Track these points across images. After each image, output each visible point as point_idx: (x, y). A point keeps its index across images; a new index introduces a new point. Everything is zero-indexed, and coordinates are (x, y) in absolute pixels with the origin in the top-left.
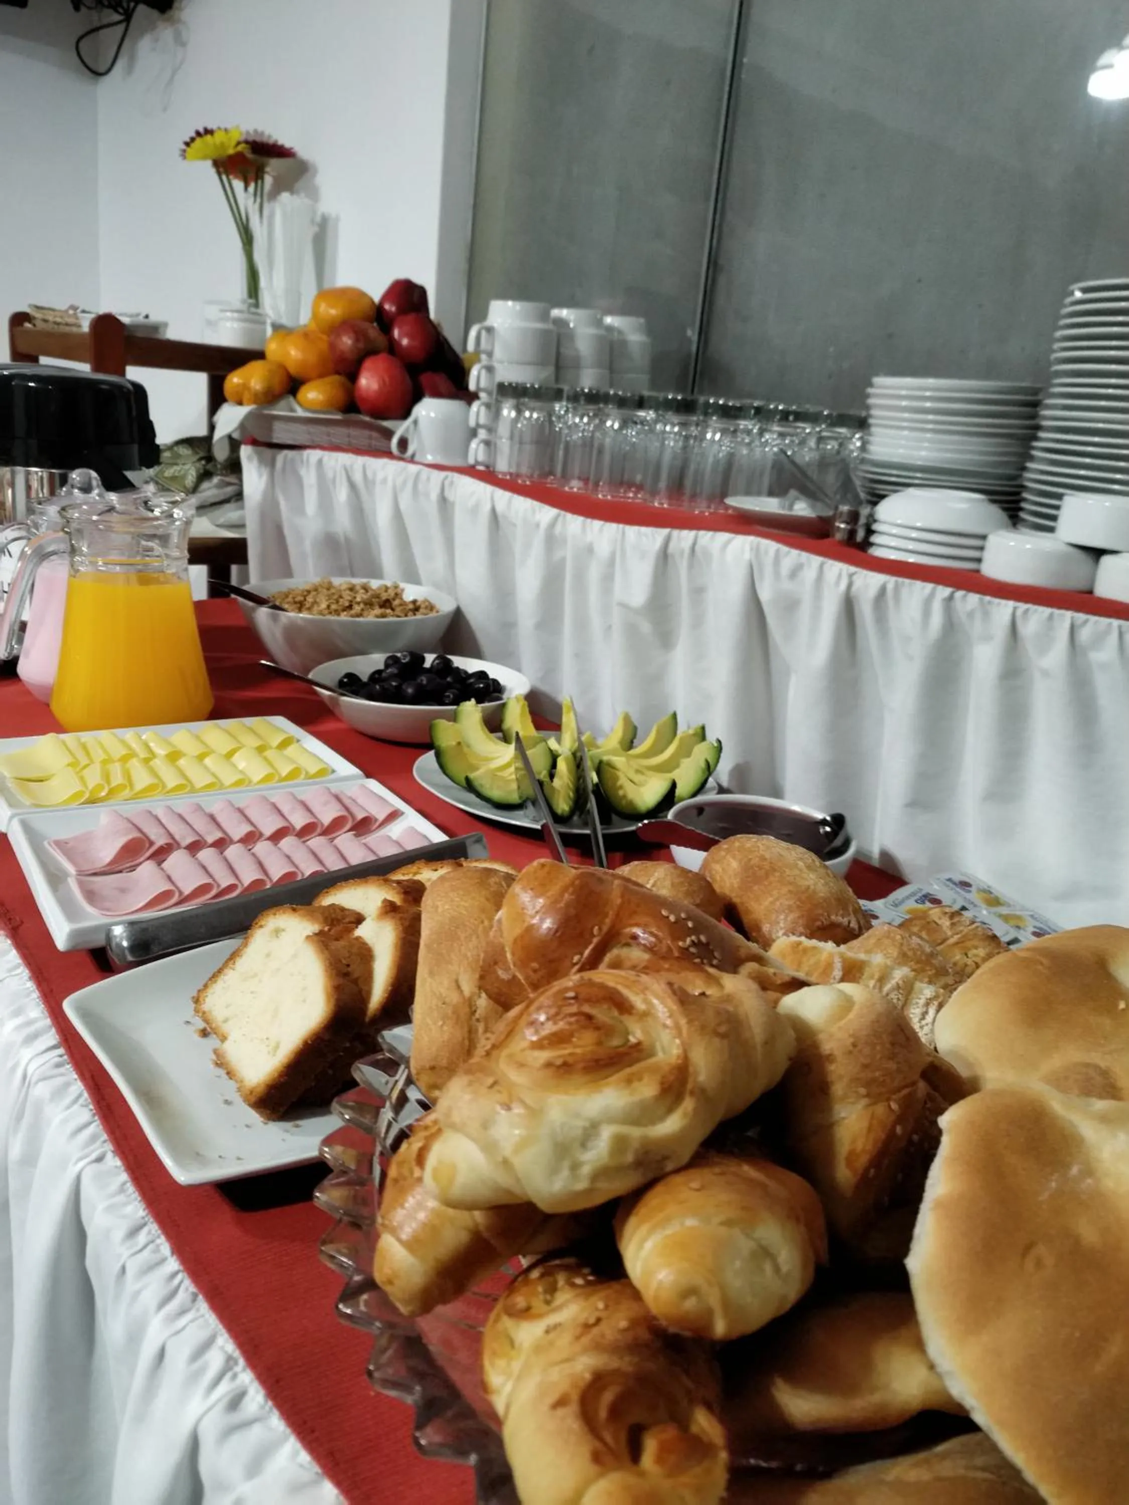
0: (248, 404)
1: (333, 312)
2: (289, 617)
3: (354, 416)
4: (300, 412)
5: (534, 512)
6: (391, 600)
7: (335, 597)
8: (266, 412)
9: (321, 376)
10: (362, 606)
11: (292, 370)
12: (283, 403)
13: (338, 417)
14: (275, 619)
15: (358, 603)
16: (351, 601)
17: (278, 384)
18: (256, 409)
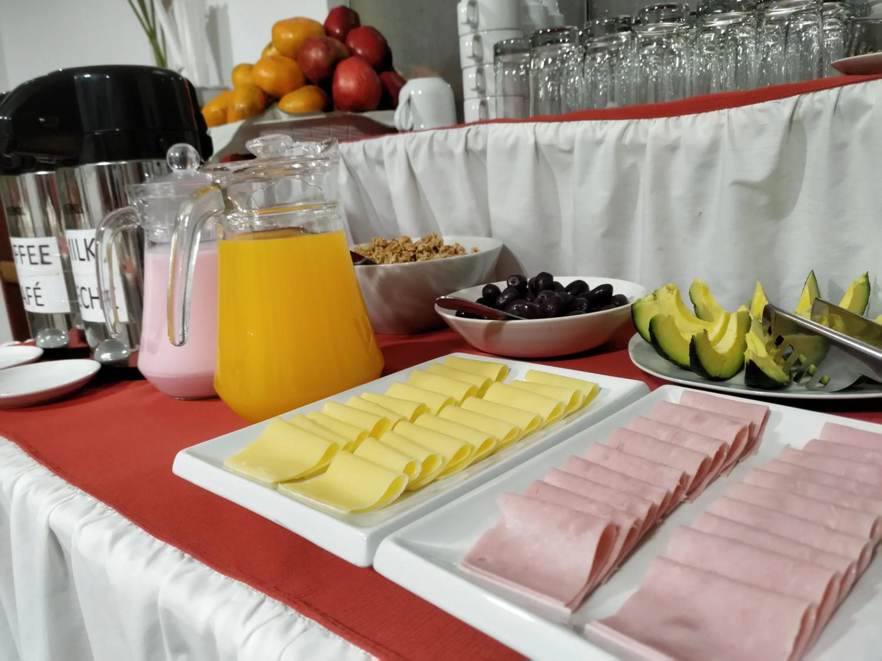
0: (236, 119)
1: (291, 36)
2: (385, 269)
3: (337, 114)
4: (284, 118)
5: (594, 130)
6: (437, 247)
7: (398, 251)
8: (256, 123)
9: (294, 88)
10: (426, 254)
11: (267, 88)
12: (269, 114)
13: (323, 116)
14: (370, 274)
15: (421, 252)
16: (414, 252)
17: (258, 99)
18: (245, 123)
